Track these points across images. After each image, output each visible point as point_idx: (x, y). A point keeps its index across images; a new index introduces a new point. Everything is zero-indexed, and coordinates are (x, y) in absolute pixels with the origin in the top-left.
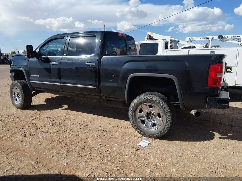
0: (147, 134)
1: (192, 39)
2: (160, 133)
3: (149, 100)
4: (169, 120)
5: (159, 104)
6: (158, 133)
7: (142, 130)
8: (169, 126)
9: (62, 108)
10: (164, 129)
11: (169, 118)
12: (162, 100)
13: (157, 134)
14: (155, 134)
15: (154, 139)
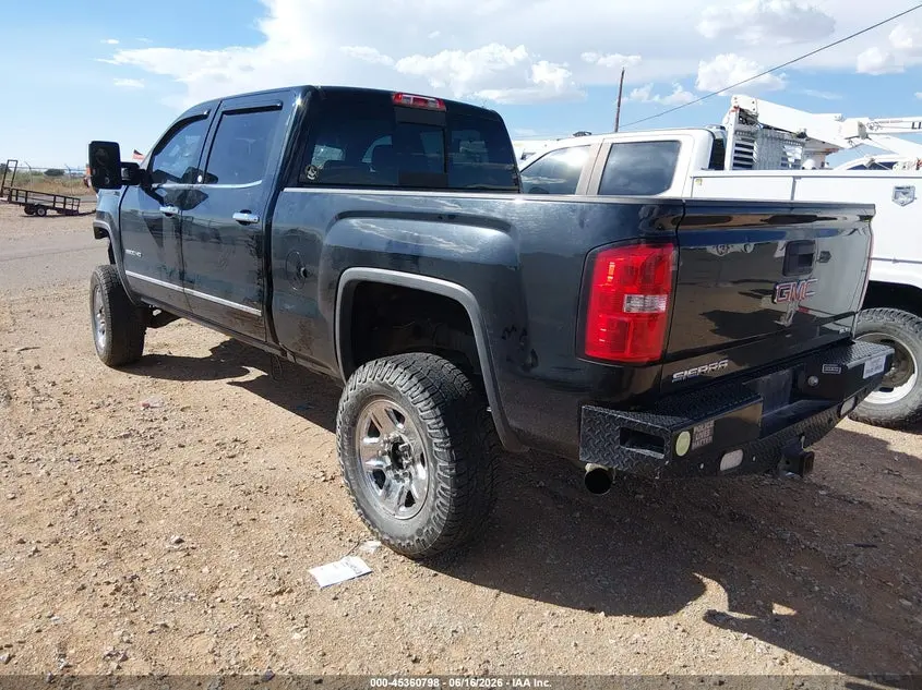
0: (383, 533)
1: (871, 128)
2: (416, 538)
3: (385, 385)
4: (443, 489)
5: (415, 410)
6: (411, 538)
7: (368, 512)
8: (443, 512)
9: (230, 380)
10: (429, 522)
11: (445, 480)
12: (427, 394)
13: (409, 538)
14: (403, 539)
15: (402, 558)
